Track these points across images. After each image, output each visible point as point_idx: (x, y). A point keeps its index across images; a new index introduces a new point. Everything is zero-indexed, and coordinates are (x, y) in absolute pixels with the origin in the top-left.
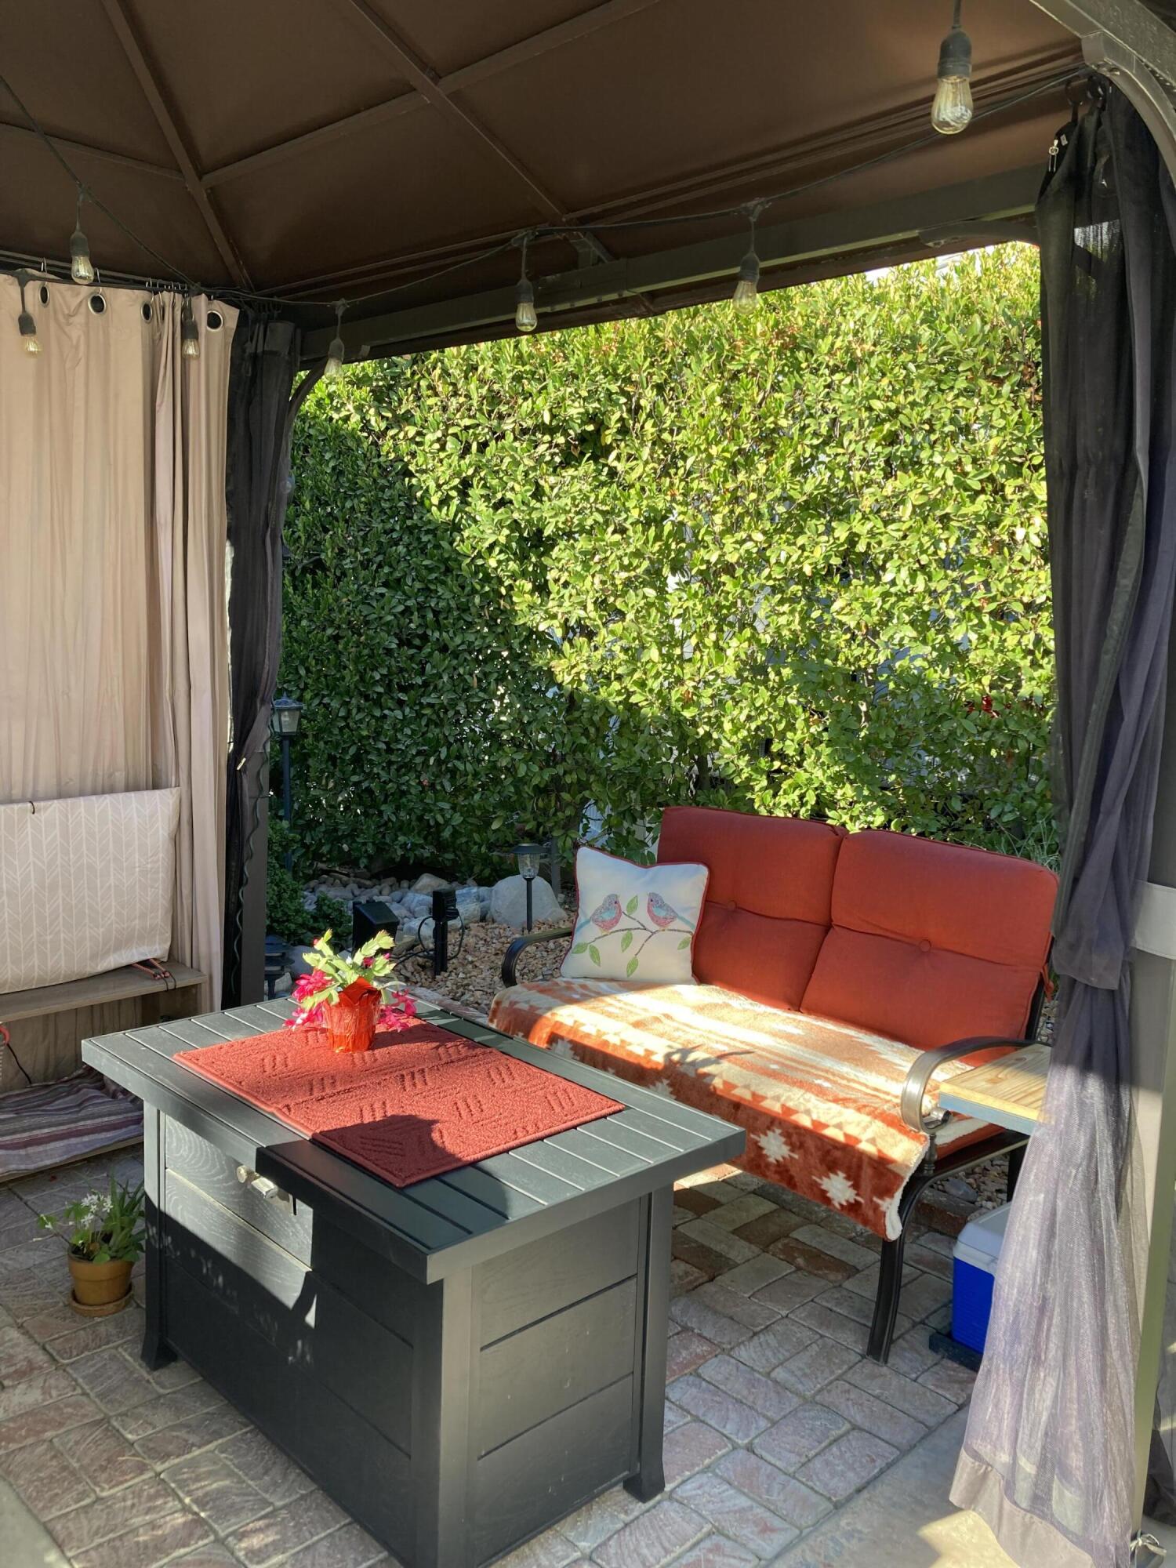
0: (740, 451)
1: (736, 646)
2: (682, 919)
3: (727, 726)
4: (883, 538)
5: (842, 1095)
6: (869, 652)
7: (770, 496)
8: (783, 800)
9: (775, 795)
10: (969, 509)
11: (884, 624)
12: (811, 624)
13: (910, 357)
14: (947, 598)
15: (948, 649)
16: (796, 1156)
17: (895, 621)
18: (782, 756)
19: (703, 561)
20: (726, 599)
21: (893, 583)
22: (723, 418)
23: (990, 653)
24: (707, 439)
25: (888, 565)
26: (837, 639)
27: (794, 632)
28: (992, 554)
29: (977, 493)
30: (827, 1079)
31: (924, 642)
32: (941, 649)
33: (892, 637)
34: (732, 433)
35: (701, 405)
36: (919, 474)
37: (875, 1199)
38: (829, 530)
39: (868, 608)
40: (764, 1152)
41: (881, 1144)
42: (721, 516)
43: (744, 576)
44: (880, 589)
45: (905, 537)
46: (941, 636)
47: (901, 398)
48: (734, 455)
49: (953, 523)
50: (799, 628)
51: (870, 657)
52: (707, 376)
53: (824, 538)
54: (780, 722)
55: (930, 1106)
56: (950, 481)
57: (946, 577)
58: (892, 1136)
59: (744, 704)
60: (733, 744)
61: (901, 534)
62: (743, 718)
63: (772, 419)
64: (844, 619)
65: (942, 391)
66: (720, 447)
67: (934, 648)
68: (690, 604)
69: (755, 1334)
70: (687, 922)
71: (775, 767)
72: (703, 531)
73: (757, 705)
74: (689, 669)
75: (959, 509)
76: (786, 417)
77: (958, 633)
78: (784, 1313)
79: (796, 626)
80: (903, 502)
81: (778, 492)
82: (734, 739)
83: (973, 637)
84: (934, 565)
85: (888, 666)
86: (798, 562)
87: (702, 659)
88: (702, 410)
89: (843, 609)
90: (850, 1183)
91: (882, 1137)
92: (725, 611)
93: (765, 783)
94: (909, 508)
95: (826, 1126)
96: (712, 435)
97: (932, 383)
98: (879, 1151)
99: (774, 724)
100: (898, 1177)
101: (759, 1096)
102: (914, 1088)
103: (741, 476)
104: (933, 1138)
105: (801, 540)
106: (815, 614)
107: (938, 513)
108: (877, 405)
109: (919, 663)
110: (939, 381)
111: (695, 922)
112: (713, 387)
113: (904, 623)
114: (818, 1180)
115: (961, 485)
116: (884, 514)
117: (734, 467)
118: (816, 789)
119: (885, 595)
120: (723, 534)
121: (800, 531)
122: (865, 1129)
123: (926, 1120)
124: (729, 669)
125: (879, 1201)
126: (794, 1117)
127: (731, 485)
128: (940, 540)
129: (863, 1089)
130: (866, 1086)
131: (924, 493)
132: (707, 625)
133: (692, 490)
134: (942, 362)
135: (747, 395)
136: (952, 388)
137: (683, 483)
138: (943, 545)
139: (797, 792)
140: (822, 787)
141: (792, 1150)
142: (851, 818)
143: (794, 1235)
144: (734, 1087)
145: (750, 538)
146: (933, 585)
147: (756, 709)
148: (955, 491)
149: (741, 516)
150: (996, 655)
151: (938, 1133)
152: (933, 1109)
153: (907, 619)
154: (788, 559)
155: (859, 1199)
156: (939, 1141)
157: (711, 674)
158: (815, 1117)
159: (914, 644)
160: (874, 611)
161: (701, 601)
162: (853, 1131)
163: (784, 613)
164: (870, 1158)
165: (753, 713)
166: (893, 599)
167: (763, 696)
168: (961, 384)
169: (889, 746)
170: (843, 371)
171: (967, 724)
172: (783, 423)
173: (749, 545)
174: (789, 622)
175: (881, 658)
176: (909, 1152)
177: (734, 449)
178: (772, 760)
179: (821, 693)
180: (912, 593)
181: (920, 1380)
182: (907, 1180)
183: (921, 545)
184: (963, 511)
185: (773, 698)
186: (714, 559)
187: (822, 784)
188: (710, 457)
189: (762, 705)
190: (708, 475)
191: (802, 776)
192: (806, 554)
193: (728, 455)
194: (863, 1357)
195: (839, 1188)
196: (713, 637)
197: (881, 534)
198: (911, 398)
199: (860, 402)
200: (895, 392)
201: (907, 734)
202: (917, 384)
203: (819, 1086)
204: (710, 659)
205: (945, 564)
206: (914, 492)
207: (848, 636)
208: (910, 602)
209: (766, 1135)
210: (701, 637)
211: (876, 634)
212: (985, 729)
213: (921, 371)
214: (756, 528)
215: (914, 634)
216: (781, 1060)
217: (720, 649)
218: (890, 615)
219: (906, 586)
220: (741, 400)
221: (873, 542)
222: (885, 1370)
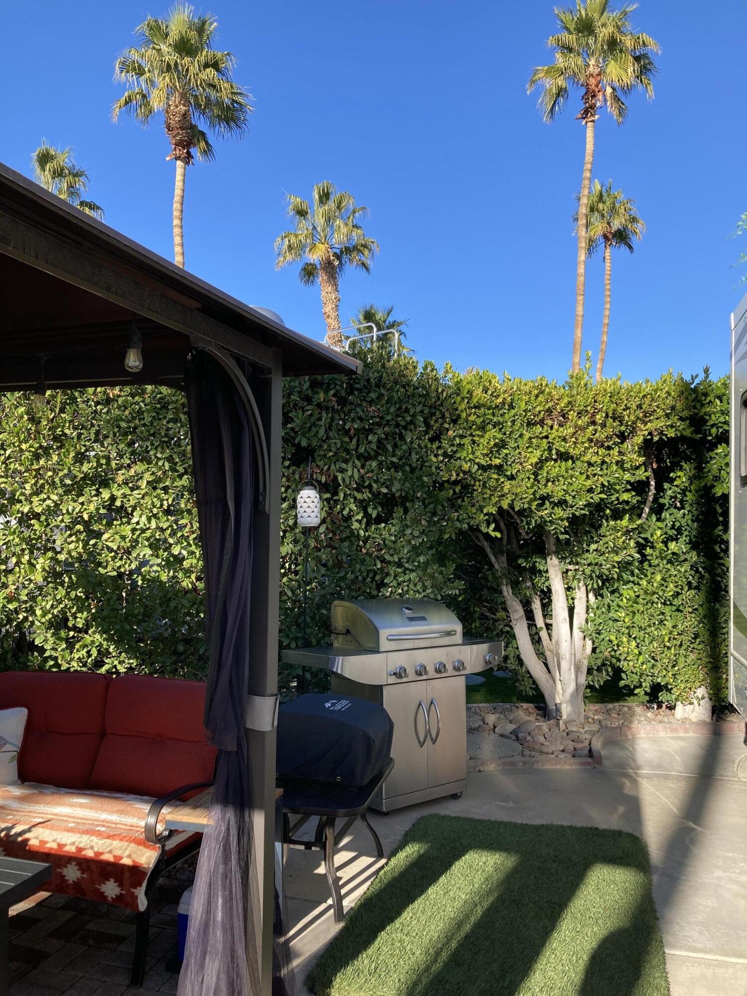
0: (41, 447)
1: (42, 562)
2: (11, 744)
3: (39, 612)
4: (131, 498)
5: (112, 833)
6: (126, 563)
7: (61, 474)
8: (76, 656)
9: (71, 653)
10: (178, 483)
11: (134, 547)
12: (90, 548)
13: (141, 399)
14: (169, 532)
15: (172, 559)
16: (85, 876)
17: (140, 545)
18: (75, 628)
19: (18, 511)
20: (35, 534)
21: (138, 523)
22: (29, 427)
23: (195, 561)
24: (19, 439)
25: (134, 514)
26: (106, 556)
27: (79, 553)
28: (192, 507)
29: (183, 475)
30: (104, 826)
31: (157, 557)
32: (167, 560)
33: (139, 555)
34: (35, 436)
35: (15, 420)
36: (149, 463)
37: (132, 890)
38: (98, 493)
39: (123, 538)
40: (66, 878)
41: (134, 857)
42: (30, 485)
43: (46, 520)
44: (130, 527)
45: (143, 498)
46: (166, 553)
47: (137, 421)
48: (37, 449)
49: (170, 491)
50: (82, 551)
51: (127, 566)
52: (18, 403)
53: (96, 498)
54: (73, 608)
55: (161, 829)
56: (167, 468)
57: (168, 520)
58: (141, 850)
59: (49, 598)
60: (43, 623)
61: (141, 496)
62: (48, 607)
63: (60, 429)
64: (110, 544)
65: (160, 419)
66: (28, 445)
67: (163, 560)
68: (11, 538)
69: (64, 992)
70: (14, 745)
71: (71, 636)
72: (18, 494)
73: (58, 598)
74: (11, 578)
75: (173, 483)
76: (69, 429)
77: (176, 551)
78: (81, 975)
79: (80, 550)
80: (141, 478)
81: (66, 471)
82: (43, 620)
83: (184, 553)
84: (161, 514)
85: (138, 570)
86: (80, 512)
87: (20, 572)
88: (15, 422)
89: (109, 538)
90: (117, 884)
91: (135, 853)
92: (34, 542)
93: (64, 646)
94: (145, 482)
95: (102, 853)
96: (22, 437)
97: (154, 414)
98: (133, 861)
99: (69, 609)
100: (145, 874)
101: (62, 845)
102: (151, 820)
103: (42, 462)
104: (163, 847)
105: (81, 499)
106: (92, 542)
107: (162, 485)
108: (123, 425)
109: (155, 568)
110: (158, 414)
111: (20, 745)
112: (22, 410)
113: (145, 546)
114: (99, 887)
115: (174, 470)
116: (130, 485)
117: (37, 457)
118: (98, 646)
119: (134, 530)
120: (31, 495)
121: (80, 494)
122: (125, 850)
123: (159, 838)
124: (38, 577)
125: (134, 890)
126: (83, 853)
127: (35, 467)
128: (164, 500)
129: (124, 827)
130: (126, 825)
131: (153, 474)
132: (23, 550)
133: (10, 469)
134: (159, 403)
135: (44, 415)
136: (165, 418)
137: (4, 465)
138: (165, 503)
139: (85, 650)
140: (101, 645)
141: (83, 873)
142: (120, 663)
143: (88, 927)
144: (47, 842)
145: (49, 498)
146: (161, 525)
147: (57, 601)
148: (170, 473)
149: (43, 485)
150: (198, 562)
151: (167, 843)
152: (163, 831)
153: (147, 543)
154: (73, 510)
155: (123, 892)
156: (167, 848)
157: (26, 580)
158: (96, 849)
159: (151, 558)
160: (127, 540)
161: (18, 537)
162: (118, 853)
163: (72, 542)
164: (128, 867)
165: (55, 603)
166: (138, 533)
167: (61, 593)
168: (170, 416)
169: (140, 617)
170: (102, 404)
171: (184, 602)
172: (67, 431)
173: (48, 502)
174: (76, 548)
175: (133, 566)
176: (150, 857)
177: (37, 445)
178: (69, 631)
179: (98, 589)
180: (149, 528)
181: (161, 990)
182: (149, 874)
183: (153, 503)
184: (176, 484)
185: (68, 593)
186: (26, 510)
187: (101, 643)
188: (21, 450)
189: (61, 598)
190: (20, 460)
191: (88, 639)
192: (84, 507)
193: (33, 450)
194: (129, 986)
195: (111, 889)
196: (27, 557)
197: (129, 495)
198: (142, 422)
199: (113, 423)
200: (134, 418)
201: (151, 609)
202: (146, 415)
203: (99, 830)
204: (25, 572)
205: (168, 512)
206: (147, 473)
207: (113, 554)
208: (148, 534)
209: (67, 867)
210: (19, 557)
211: (130, 553)
212: (194, 604)
213: (148, 407)
214: (53, 492)
215: (151, 552)
216: (76, 820)
217: (32, 565)
218: (136, 541)
219: (145, 525)
220: (41, 417)
221: (125, 500)
222: (141, 990)
